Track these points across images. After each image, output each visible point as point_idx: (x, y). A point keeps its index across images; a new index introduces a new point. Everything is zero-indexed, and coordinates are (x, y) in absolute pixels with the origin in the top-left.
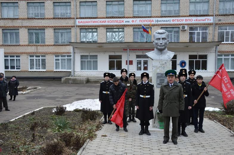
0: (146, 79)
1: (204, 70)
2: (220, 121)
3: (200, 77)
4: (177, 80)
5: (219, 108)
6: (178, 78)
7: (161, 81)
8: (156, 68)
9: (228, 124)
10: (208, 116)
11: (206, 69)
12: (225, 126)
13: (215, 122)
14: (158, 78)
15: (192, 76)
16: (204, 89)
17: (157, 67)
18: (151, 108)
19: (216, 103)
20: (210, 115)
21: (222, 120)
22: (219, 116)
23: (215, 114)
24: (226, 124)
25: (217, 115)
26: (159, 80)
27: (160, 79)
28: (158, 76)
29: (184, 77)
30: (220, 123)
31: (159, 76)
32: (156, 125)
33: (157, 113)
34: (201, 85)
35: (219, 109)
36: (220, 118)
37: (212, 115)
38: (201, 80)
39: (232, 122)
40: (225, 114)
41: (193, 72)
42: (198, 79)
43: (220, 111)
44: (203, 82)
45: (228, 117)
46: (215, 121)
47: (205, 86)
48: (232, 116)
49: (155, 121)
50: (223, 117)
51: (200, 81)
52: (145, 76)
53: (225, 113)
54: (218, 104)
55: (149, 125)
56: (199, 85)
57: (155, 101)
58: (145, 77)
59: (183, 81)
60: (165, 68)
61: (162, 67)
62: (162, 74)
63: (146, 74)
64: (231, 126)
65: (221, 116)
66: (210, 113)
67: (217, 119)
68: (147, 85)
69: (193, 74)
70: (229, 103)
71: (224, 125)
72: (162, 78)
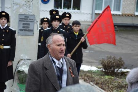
0: (6, 21)
1: (76, 11)
2: (97, 84)
3: (77, 23)
4: (46, 25)
5: (97, 67)
6: (47, 23)
7: (24, 26)
8: (18, 6)
9: (107, 87)
10: (83, 77)
11: (79, 9)
12: (104, 89)
13: (92, 85)
14: (21, 21)
15: (67, 21)
16: (81, 40)
17: (19, 4)
18: (10, 64)
19: (92, 61)
20: (85, 75)
21: (100, 83)
22: (97, 78)
23: (91, 75)
24: (105, 87)
25: (94, 76)
26: (22, 24)
27: (24, 22)
28: (20, 19)
29: (58, 22)
30: (98, 86)
31: (22, 19)
32: (15, 89)
33: (17, 70)
34: (77, 34)
35: (97, 69)
36: (98, 80)
37: (88, 76)
38: (78, 26)
39: (112, 84)
40: (104, 75)
41: (67, 15)
42: (75, 25)
43: (98, 71)
44: (80, 30)
45: (107, 78)
46: (91, 83)
47: (83, 35)
48: (112, 78)
49: (14, 84)
50: (102, 78)
51: (77, 28)
52: (4, 16)
53: (103, 73)
54: (95, 61)
55: (5, 88)
56: (75, 34)
57: (16, 54)
58: (4, 18)
59: (56, 27)
60: (31, 8)
61: (27, 5)
62: (27, 16)
63: (5, 14)
64: (111, 90)
65: (98, 77)
66: (85, 73)
67: (94, 81)
68: (6, 31)
69: (68, 19)
70: (109, 60)
71: (102, 89)
72: (27, 21)
